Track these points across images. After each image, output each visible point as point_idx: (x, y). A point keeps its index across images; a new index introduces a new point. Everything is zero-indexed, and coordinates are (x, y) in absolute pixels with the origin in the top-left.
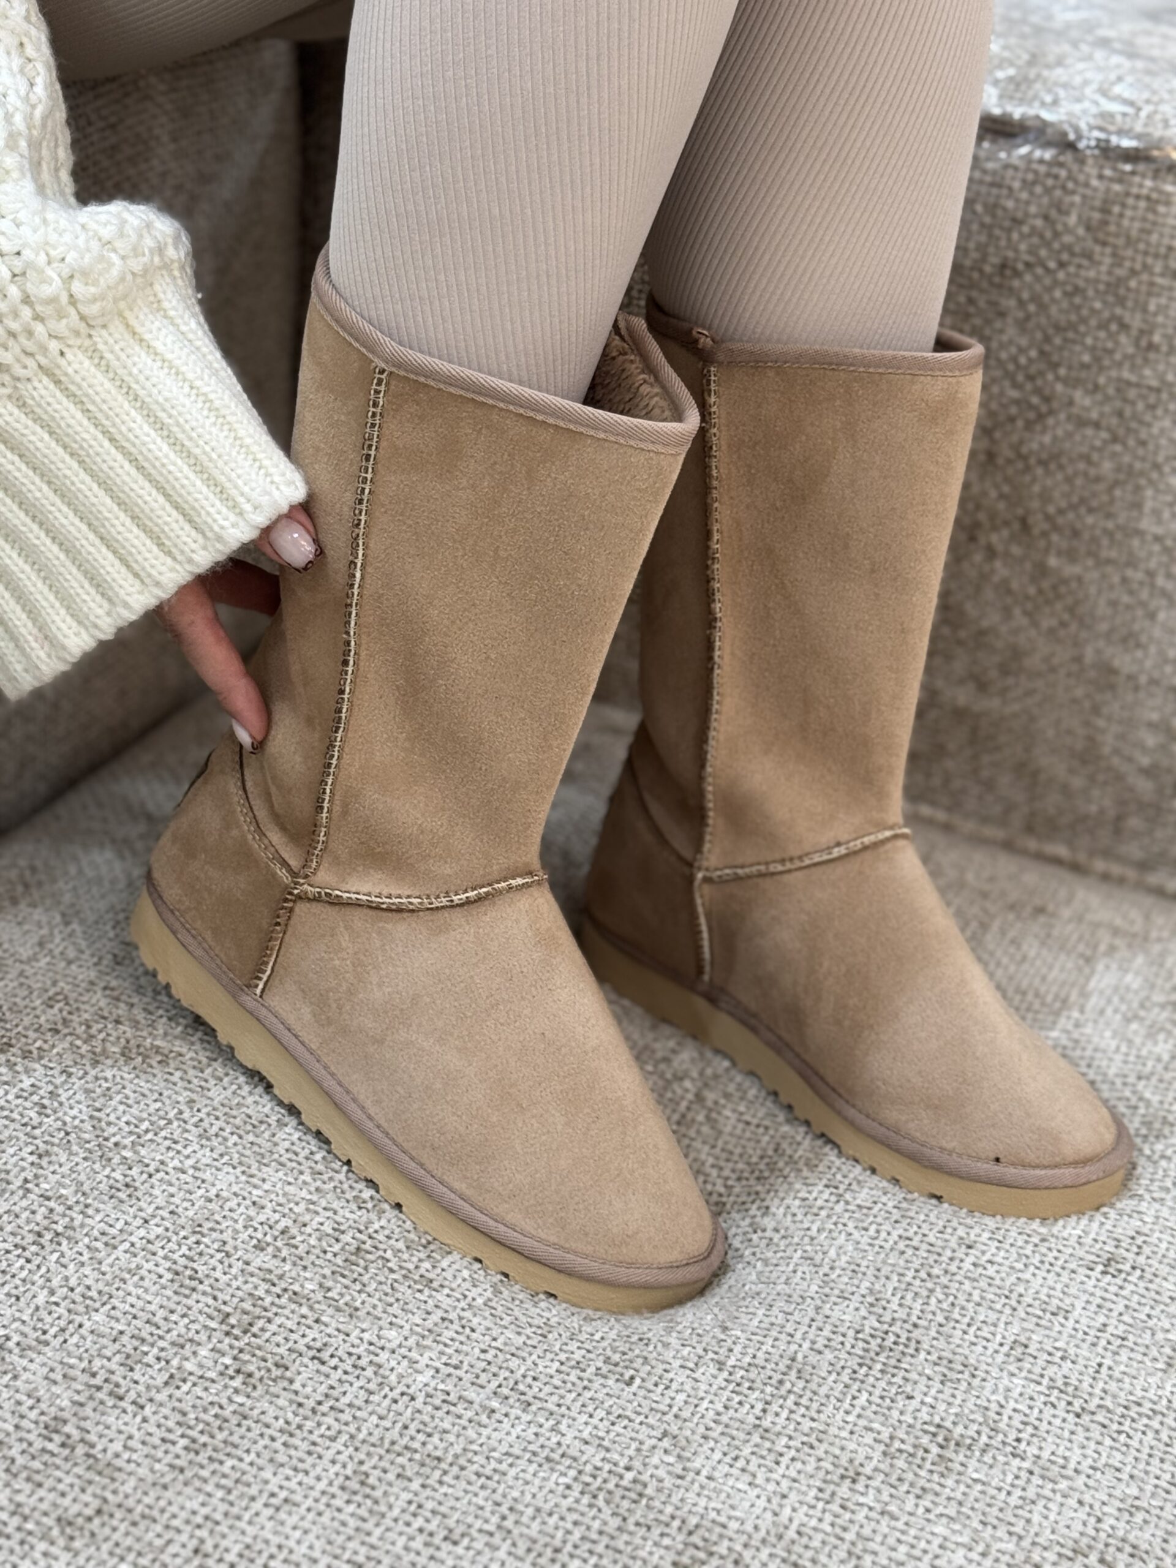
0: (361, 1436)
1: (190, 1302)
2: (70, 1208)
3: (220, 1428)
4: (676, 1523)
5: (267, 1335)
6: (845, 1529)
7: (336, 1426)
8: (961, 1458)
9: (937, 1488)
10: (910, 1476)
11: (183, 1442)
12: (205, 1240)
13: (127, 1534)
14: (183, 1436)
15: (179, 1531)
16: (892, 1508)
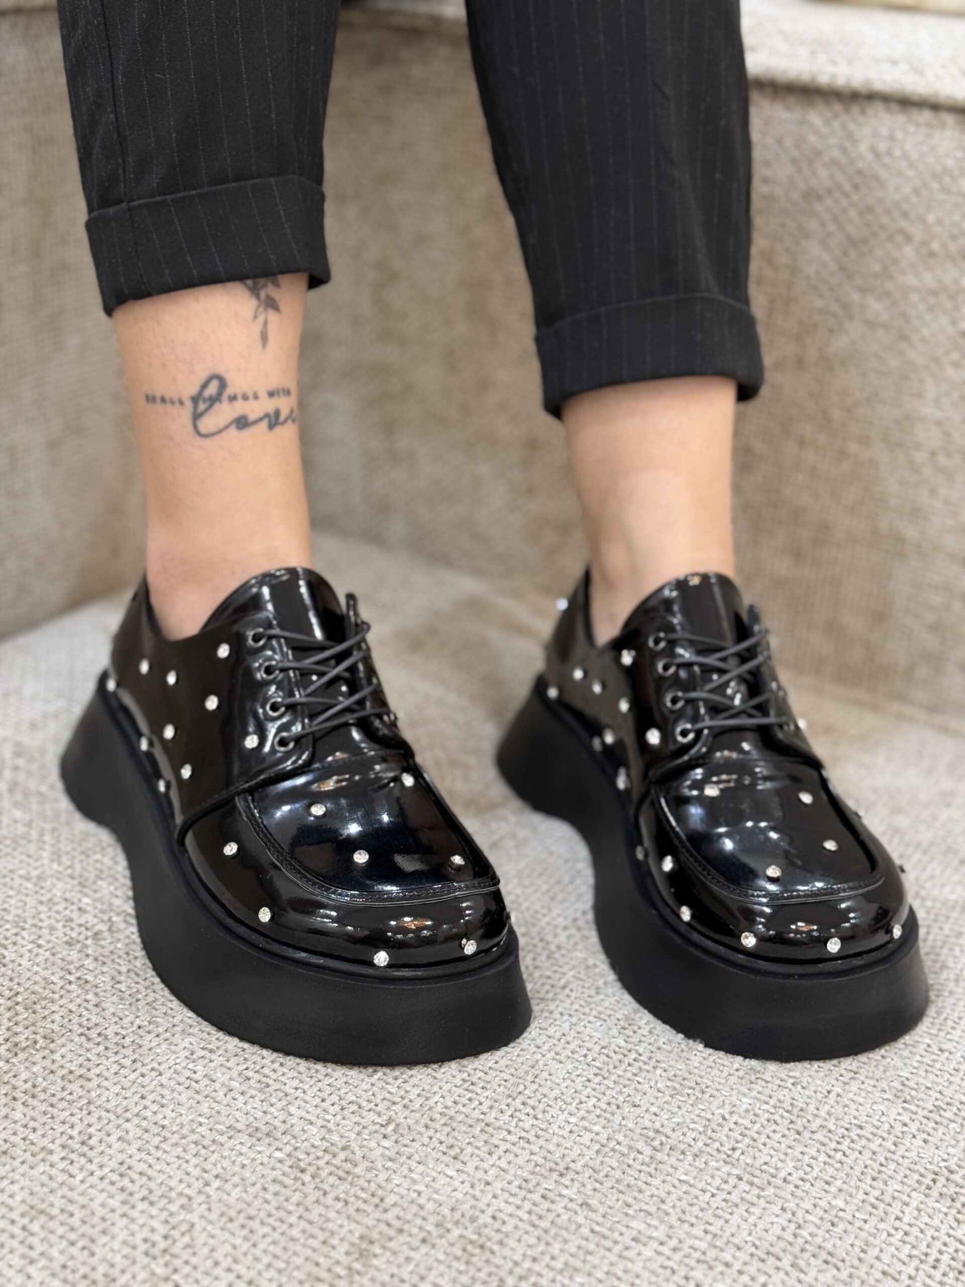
4: (374, 1201)
6: (540, 1217)
8: (673, 1160)
10: (618, 1174)
16: (593, 1202)
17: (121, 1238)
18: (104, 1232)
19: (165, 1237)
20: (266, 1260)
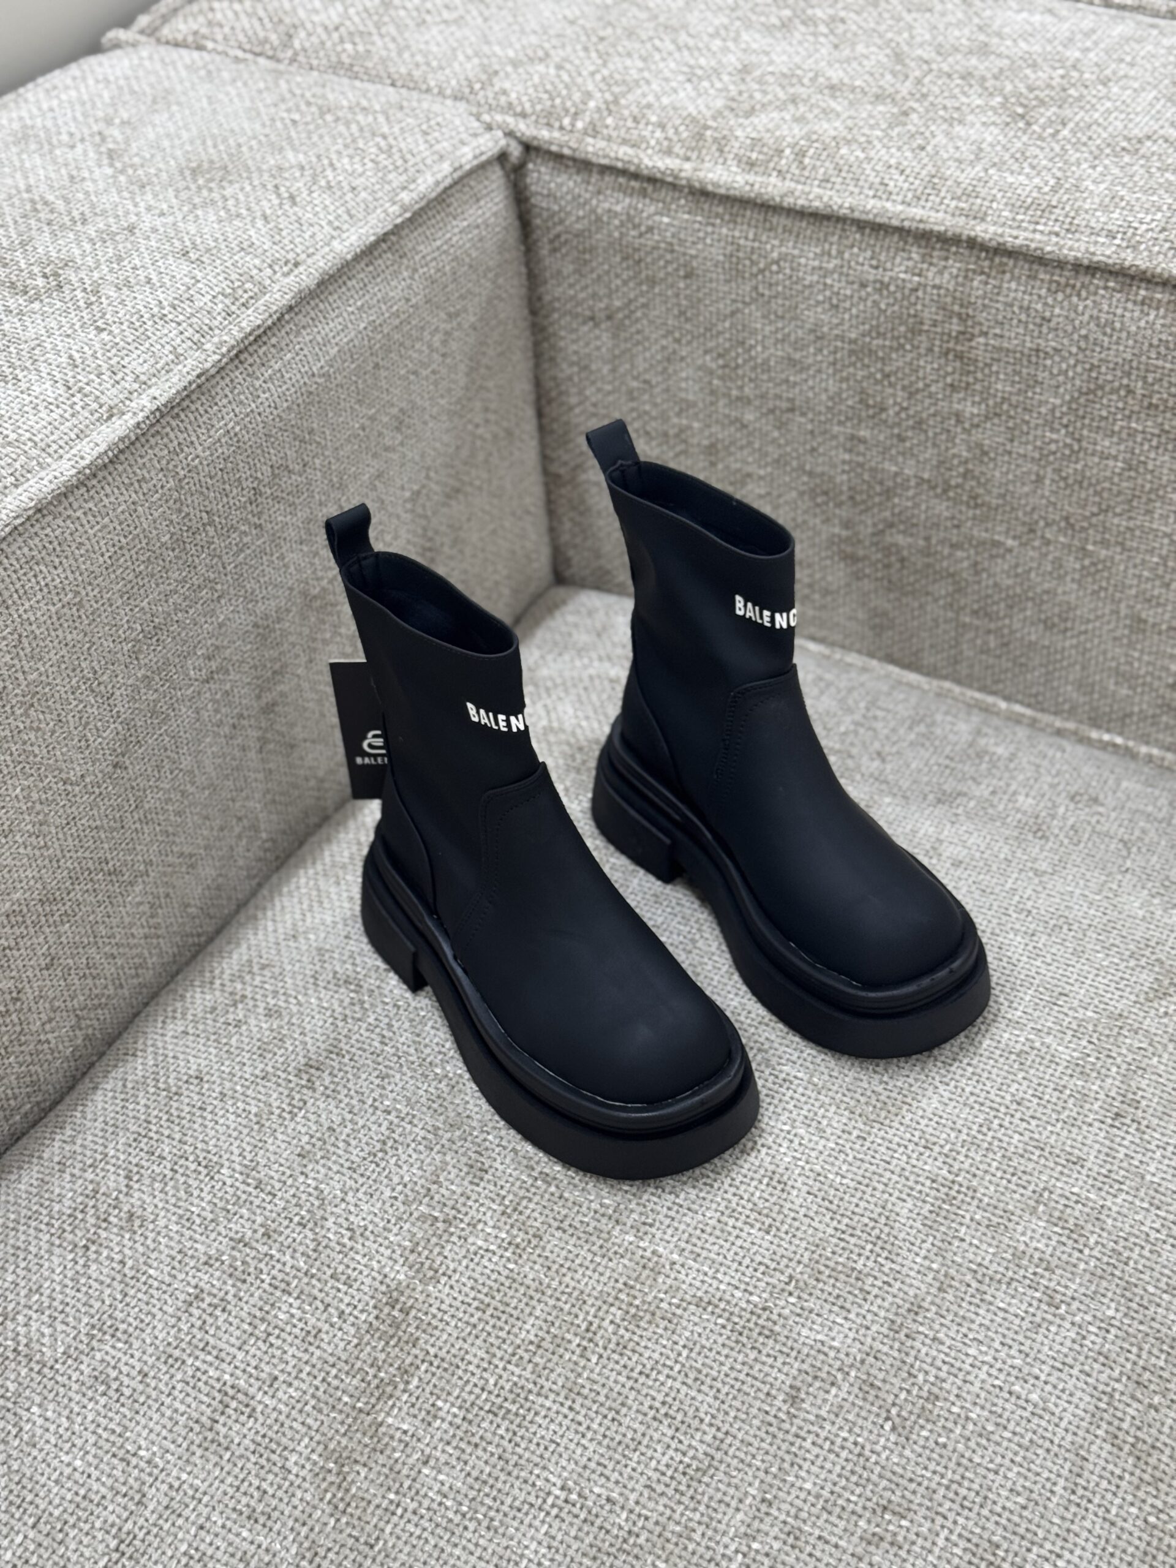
0: (587, 1291)
1: (479, 1189)
2: (403, 1119)
3: (498, 1291)
4: (794, 1354)
5: (528, 1211)
6: (907, 1354)
7: (572, 1284)
9: (973, 1316)
11: (476, 1304)
12: (490, 1137)
13: (441, 1378)
14: (474, 1299)
15: (473, 1374)
16: (941, 1335)
17: (634, 1408)
18: (623, 1404)
19: (664, 1403)
20: (732, 1414)
